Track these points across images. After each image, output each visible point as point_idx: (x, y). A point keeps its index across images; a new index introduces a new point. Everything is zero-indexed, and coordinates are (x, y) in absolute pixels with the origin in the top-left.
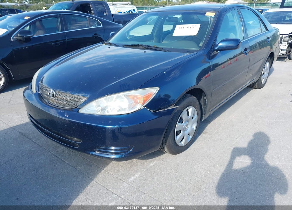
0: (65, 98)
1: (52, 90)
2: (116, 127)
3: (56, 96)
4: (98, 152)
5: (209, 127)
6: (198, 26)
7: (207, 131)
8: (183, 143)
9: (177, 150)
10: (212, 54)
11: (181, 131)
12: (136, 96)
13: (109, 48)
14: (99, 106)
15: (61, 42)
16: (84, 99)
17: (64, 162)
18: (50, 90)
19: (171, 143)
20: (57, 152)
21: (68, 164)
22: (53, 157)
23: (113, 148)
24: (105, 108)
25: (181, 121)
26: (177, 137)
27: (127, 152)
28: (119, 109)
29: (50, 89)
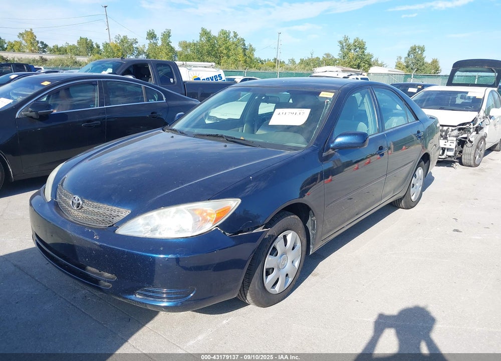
0: (96, 210)
1: (77, 197)
2: (170, 256)
3: (82, 207)
4: (140, 295)
5: (323, 266)
6: (307, 112)
7: (318, 272)
8: (277, 289)
9: (268, 300)
10: (324, 154)
11: (273, 269)
12: (206, 211)
13: (173, 137)
14: (148, 224)
15: (97, 122)
16: (125, 212)
17: (85, 313)
18: (75, 198)
19: (257, 288)
20: (75, 298)
21: (91, 318)
22: (68, 305)
23: (165, 290)
24: (156, 228)
25: (274, 252)
26: (266, 278)
27: (185, 297)
28: (178, 229)
29: (74, 196)
